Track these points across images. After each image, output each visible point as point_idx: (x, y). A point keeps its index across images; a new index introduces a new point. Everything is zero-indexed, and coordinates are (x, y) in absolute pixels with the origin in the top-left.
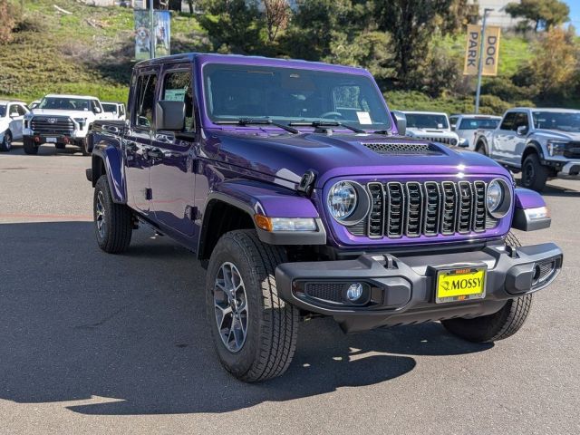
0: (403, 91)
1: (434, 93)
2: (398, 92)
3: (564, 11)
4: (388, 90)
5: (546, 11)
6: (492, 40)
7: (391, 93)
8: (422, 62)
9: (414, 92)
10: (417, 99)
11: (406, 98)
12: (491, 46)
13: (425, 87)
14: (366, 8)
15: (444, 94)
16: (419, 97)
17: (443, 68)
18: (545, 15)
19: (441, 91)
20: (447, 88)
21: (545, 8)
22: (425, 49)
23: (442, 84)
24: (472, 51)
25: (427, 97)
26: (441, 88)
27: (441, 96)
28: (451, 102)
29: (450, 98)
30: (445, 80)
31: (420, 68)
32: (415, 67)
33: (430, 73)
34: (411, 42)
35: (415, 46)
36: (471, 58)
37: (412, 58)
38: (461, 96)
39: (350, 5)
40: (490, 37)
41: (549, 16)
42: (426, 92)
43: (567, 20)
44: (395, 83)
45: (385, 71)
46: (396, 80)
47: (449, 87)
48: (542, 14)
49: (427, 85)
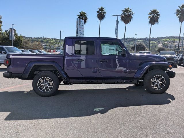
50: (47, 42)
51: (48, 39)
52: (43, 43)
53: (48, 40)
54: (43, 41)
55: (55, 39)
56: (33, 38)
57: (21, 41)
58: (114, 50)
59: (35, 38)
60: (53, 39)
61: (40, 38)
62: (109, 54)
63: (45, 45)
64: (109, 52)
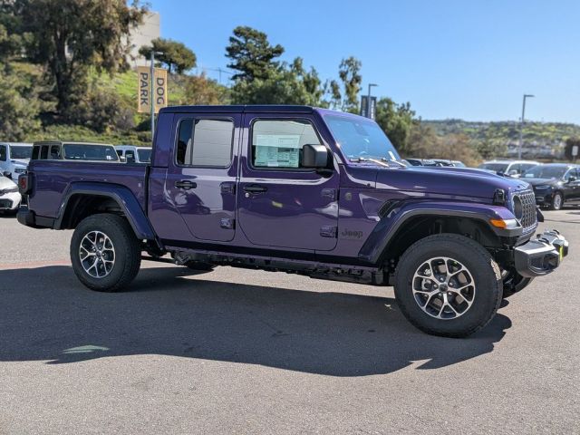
0: (66, 125)
1: (98, 128)
2: (61, 126)
3: (192, 58)
4: (50, 124)
5: (177, 57)
6: (161, 82)
7: (54, 127)
8: (84, 97)
9: (78, 127)
10: (83, 134)
11: (71, 132)
12: (160, 87)
13: (89, 122)
14: (23, 39)
15: (108, 130)
16: (84, 131)
17: (105, 104)
18: (177, 60)
19: (105, 127)
20: (110, 124)
21: (175, 53)
22: (85, 84)
23: (106, 119)
24: (144, 91)
25: (92, 132)
26: (105, 124)
27: (105, 131)
28: (116, 137)
29: (114, 133)
30: (108, 116)
31: (82, 103)
32: (77, 102)
33: (91, 109)
34: (69, 76)
35: (74, 80)
36: (143, 97)
37: (73, 92)
38: (125, 132)
39: (6, 34)
40: (158, 79)
41: (181, 61)
42: (90, 127)
43: (195, 66)
44: (55, 117)
45: (47, 104)
46: (56, 114)
47: (113, 123)
48: (174, 59)
49: (91, 120)
50: (531, 136)
51: (535, 124)
52: (515, 139)
53: (534, 129)
54: (516, 133)
55: (558, 125)
56: (486, 124)
57: (404, 133)
58: (293, 149)
59: (493, 124)
60: (551, 124)
61: (506, 124)
62: (277, 165)
63: (523, 146)
64: (276, 158)
